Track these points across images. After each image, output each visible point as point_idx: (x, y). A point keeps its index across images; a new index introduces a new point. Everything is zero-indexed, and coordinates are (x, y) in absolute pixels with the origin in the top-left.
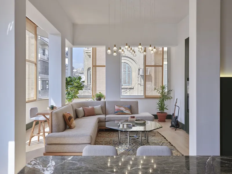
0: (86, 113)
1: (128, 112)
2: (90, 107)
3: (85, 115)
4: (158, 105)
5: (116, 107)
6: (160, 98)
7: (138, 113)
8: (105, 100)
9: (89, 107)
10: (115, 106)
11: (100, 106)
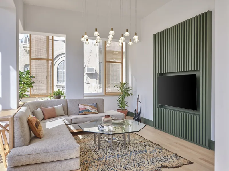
0: (46, 115)
1: (94, 111)
2: (50, 107)
3: (46, 118)
4: (118, 102)
5: (81, 106)
6: (120, 95)
7: (103, 112)
8: (66, 98)
9: (47, 107)
10: (79, 105)
11: (61, 105)
